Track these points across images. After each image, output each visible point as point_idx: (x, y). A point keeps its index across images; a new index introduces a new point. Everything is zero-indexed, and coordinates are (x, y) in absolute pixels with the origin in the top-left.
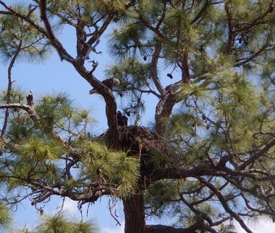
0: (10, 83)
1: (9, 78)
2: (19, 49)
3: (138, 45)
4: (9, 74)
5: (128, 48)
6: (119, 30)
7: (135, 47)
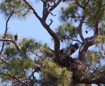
0: (7, 29)
1: (6, 26)
2: (13, 12)
3: (73, 17)
4: (7, 24)
5: (68, 17)
6: (64, 8)
7: (72, 17)
